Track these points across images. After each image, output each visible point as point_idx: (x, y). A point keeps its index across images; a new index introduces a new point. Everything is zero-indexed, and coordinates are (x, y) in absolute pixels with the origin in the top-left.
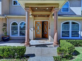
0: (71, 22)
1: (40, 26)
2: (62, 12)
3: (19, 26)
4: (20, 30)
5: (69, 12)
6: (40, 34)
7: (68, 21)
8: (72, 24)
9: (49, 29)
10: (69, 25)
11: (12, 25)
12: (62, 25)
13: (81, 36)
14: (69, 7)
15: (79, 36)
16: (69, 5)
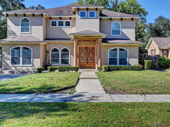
0: (118, 48)
1: (85, 52)
2: (112, 35)
3: (60, 53)
4: (62, 58)
5: (120, 35)
6: (85, 63)
7: (116, 48)
8: (120, 50)
9: (95, 56)
10: (117, 52)
11: (52, 51)
12: (109, 52)
13: (129, 64)
14: (120, 29)
15: (128, 64)
16: (120, 27)
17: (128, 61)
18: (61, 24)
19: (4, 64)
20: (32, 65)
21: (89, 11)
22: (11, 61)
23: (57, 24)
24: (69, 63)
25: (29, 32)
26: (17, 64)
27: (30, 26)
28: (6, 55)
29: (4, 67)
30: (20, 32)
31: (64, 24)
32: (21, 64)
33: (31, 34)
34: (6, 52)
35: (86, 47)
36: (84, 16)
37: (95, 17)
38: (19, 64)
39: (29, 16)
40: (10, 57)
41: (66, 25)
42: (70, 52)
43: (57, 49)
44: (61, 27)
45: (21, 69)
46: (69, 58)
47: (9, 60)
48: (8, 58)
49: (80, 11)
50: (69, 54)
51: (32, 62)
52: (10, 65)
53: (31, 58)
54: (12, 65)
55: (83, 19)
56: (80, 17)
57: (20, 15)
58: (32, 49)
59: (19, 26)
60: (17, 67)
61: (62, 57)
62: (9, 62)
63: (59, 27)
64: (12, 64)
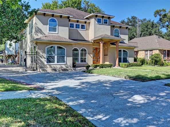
0: (122, 50)
3: (80, 52)
6: (95, 61)
7: (120, 49)
10: (121, 52)
14: (119, 34)
15: (128, 62)
16: (119, 33)
17: (128, 59)
18: (77, 26)
19: (40, 62)
20: (65, 63)
21: (104, 19)
22: (46, 60)
23: (75, 26)
24: (87, 61)
25: (56, 32)
26: (52, 62)
27: (57, 26)
28: (41, 53)
29: (40, 65)
30: (48, 32)
31: (80, 26)
32: (56, 63)
33: (58, 34)
34: (41, 51)
35: (97, 48)
36: (100, 22)
37: (108, 24)
38: (54, 62)
39: (57, 16)
40: (45, 55)
41: (82, 28)
42: (87, 52)
43: (77, 49)
44: (78, 29)
45: (55, 67)
46: (87, 57)
47: (45, 58)
48: (43, 56)
49: (97, 18)
50: (86, 54)
51: (65, 60)
52: (46, 63)
53: (64, 57)
54: (47, 64)
55: (99, 24)
56: (97, 23)
57: (48, 15)
58: (65, 49)
59: (47, 25)
60: (52, 65)
61: (81, 56)
62: (44, 61)
63: (76, 29)
64: (47, 62)
